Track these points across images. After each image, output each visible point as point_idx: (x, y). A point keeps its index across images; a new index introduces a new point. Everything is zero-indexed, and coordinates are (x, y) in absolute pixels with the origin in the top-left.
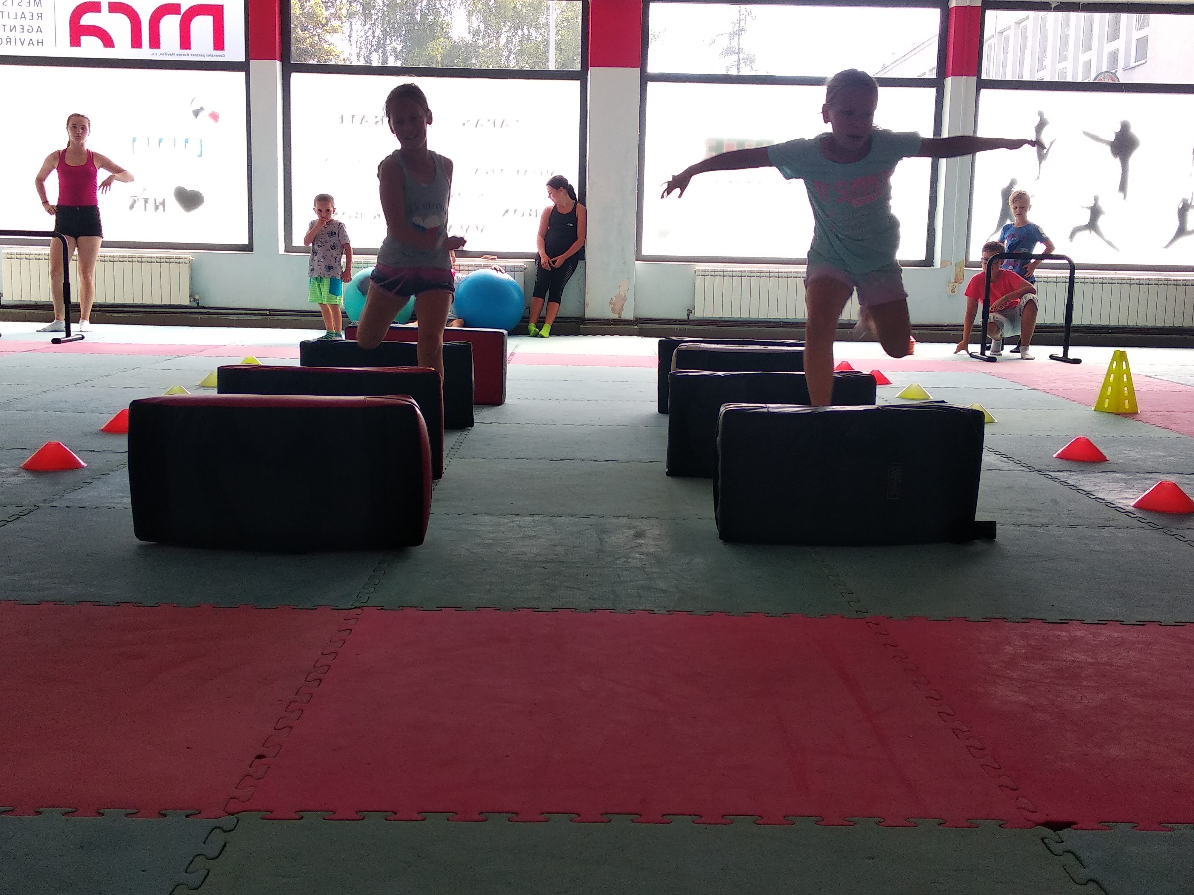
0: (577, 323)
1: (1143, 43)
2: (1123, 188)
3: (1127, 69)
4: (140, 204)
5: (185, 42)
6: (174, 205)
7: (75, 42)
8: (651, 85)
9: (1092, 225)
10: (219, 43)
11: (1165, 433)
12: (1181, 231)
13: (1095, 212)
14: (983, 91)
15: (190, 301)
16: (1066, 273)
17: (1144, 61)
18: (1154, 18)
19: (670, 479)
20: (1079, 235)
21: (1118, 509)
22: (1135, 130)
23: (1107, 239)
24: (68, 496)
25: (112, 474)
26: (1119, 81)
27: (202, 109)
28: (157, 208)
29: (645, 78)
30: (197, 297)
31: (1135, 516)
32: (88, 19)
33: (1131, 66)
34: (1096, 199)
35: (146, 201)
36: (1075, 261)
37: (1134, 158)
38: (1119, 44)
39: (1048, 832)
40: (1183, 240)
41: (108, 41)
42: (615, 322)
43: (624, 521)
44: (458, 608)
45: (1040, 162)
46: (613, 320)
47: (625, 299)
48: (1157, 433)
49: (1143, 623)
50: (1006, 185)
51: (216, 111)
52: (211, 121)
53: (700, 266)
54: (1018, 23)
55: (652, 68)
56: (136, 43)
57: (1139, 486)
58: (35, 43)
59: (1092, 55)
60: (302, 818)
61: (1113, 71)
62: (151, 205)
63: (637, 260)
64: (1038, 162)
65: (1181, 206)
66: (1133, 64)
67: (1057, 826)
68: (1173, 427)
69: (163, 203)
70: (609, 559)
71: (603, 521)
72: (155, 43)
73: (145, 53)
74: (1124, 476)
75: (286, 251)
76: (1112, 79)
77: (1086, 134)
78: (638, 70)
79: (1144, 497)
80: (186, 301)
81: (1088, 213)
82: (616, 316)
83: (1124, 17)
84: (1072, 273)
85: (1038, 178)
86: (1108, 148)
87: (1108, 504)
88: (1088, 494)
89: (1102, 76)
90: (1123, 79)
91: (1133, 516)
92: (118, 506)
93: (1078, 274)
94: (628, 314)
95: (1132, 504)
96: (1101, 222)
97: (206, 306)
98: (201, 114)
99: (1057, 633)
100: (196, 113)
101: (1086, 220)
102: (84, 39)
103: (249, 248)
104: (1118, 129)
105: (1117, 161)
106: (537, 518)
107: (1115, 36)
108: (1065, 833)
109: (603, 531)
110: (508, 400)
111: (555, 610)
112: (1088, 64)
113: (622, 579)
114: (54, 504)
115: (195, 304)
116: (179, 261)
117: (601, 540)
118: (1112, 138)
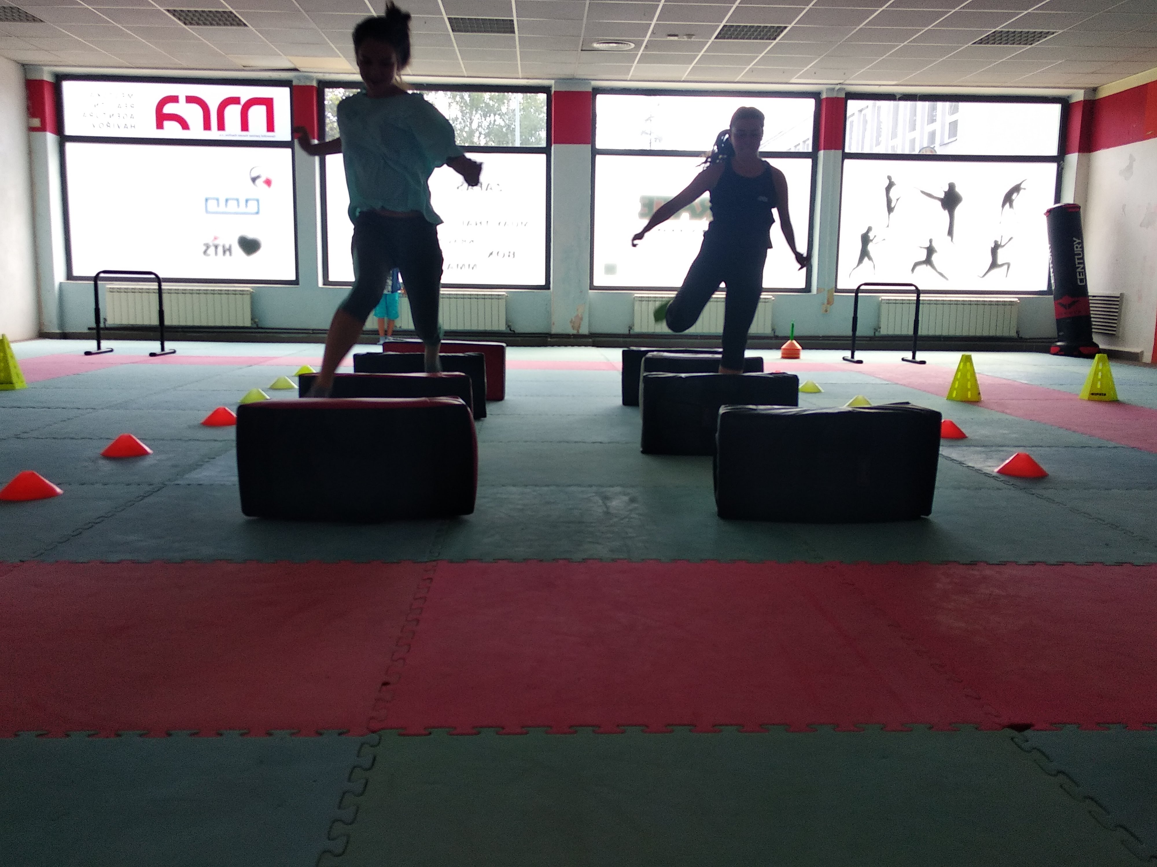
0: (547, 337)
1: (954, 126)
2: (950, 233)
3: (943, 145)
4: (212, 250)
5: (245, 127)
6: (237, 250)
7: (160, 126)
8: (598, 158)
9: (928, 261)
10: (270, 127)
11: (1004, 416)
12: (994, 265)
13: (930, 251)
14: (846, 161)
15: (252, 324)
16: (914, 296)
17: (954, 139)
18: (963, 106)
19: (644, 456)
20: (918, 268)
21: (986, 474)
22: (959, 189)
23: (939, 271)
24: (187, 476)
25: (217, 458)
26: (936, 152)
27: (258, 177)
28: (224, 252)
29: (595, 152)
30: (257, 320)
31: (1001, 480)
32: (169, 109)
33: (945, 142)
34: (931, 241)
35: (216, 247)
36: (921, 288)
37: (959, 210)
38: (936, 126)
39: (1014, 733)
40: (995, 271)
41: (185, 126)
42: (575, 336)
43: (618, 489)
44: (510, 560)
45: (889, 214)
46: (573, 335)
47: (581, 319)
48: (997, 416)
49: (1033, 564)
50: (864, 231)
51: (270, 177)
52: (265, 186)
53: (638, 294)
54: (861, 111)
55: (599, 145)
56: (207, 126)
57: (997, 456)
58: (129, 126)
59: (916, 134)
60: (430, 733)
61: (932, 146)
62: (220, 250)
63: (590, 289)
64: (888, 213)
65: (993, 246)
66: (946, 141)
67: (1021, 728)
68: (1008, 411)
69: (230, 250)
70: (615, 520)
71: (604, 489)
72: (221, 126)
73: (214, 134)
74: (983, 449)
75: (324, 284)
76: (931, 152)
77: (923, 192)
78: (590, 146)
79: (1004, 466)
80: (248, 323)
81: (925, 252)
82: (575, 332)
83: (940, 105)
84: (918, 297)
85: (888, 226)
86: (939, 204)
87: (978, 471)
88: (961, 463)
89: (924, 150)
90: (940, 152)
91: (999, 479)
92: (228, 483)
93: (923, 297)
94: (584, 330)
95: (996, 470)
96: (934, 258)
97: (263, 326)
98: (258, 181)
99: (971, 572)
100: (254, 180)
101: (923, 257)
102: (167, 124)
103: (296, 282)
104: (946, 189)
105: (946, 213)
106: (552, 488)
107: (932, 120)
108: (1028, 733)
109: (606, 498)
110: (506, 397)
111: (585, 560)
112: (913, 141)
113: (630, 535)
114: (176, 482)
115: (255, 326)
116: (242, 293)
117: (605, 505)
118: (942, 196)
